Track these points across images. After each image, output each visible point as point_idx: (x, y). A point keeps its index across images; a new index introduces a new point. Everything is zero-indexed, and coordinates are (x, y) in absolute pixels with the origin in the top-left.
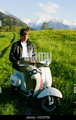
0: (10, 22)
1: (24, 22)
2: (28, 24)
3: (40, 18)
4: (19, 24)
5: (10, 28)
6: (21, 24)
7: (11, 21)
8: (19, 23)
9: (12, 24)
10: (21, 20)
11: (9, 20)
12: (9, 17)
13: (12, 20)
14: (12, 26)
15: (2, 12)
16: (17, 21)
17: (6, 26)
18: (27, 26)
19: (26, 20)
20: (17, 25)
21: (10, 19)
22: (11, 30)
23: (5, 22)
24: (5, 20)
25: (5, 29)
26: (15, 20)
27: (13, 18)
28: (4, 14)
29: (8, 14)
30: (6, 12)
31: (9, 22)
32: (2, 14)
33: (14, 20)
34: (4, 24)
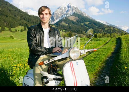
1: (123, 29)
2: (126, 30)
4: (118, 32)
5: (110, 35)
6: (120, 31)
7: (111, 29)
8: (118, 30)
9: (112, 32)
11: (110, 29)
12: (109, 27)
13: (112, 28)
14: (112, 34)
15: (103, 23)
16: (116, 29)
17: (108, 34)
18: (125, 32)
19: (125, 27)
21: (110, 28)
22: (111, 37)
23: (106, 31)
24: (106, 29)
25: (106, 36)
26: (115, 29)
27: (113, 27)
28: (105, 25)
29: (108, 25)
30: (107, 23)
31: (109, 31)
32: (104, 25)
33: (113, 29)
34: (106, 33)
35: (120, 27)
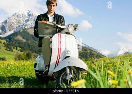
0: (87, 54)
2: (107, 55)
3: (121, 49)
5: (86, 60)
6: (99, 56)
7: (87, 52)
8: (97, 55)
9: (88, 56)
10: (99, 51)
11: (86, 52)
13: (89, 51)
14: (89, 59)
16: (94, 53)
17: (82, 58)
20: (95, 57)
21: (86, 50)
24: (81, 52)
27: (90, 49)
29: (84, 46)
31: (85, 54)
33: (91, 52)
35: (99, 50)
